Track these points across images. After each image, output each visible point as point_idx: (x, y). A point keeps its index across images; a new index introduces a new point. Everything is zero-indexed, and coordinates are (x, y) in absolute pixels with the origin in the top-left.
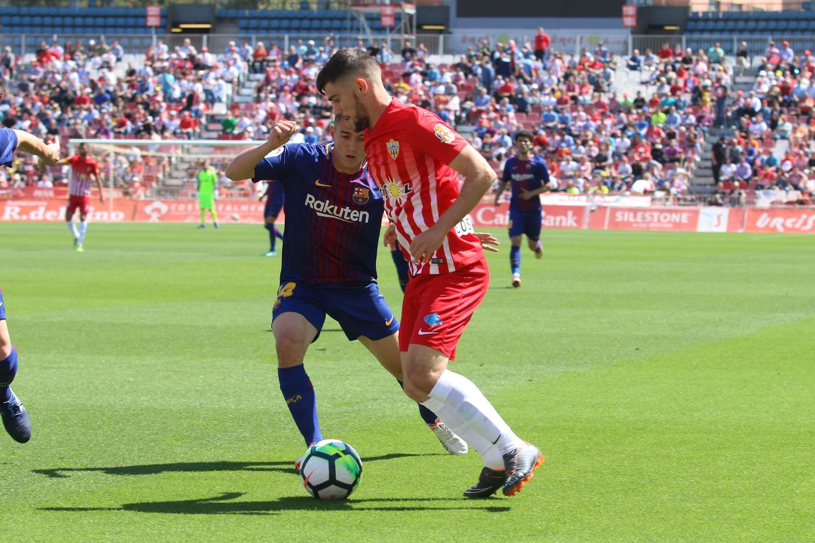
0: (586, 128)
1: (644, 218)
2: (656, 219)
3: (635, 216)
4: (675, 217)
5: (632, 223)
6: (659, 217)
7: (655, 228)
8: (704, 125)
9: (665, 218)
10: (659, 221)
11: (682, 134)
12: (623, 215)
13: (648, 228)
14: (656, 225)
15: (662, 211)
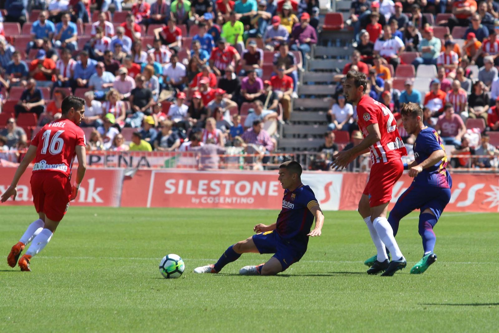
0: (117, 45)
1: (209, 189)
2: (227, 192)
3: (195, 186)
4: (258, 188)
5: (191, 196)
6: (232, 188)
7: (224, 204)
8: (302, 43)
9: (243, 188)
10: (233, 193)
11: (268, 55)
12: (176, 185)
13: (215, 204)
14: (228, 200)
15: (237, 178)
